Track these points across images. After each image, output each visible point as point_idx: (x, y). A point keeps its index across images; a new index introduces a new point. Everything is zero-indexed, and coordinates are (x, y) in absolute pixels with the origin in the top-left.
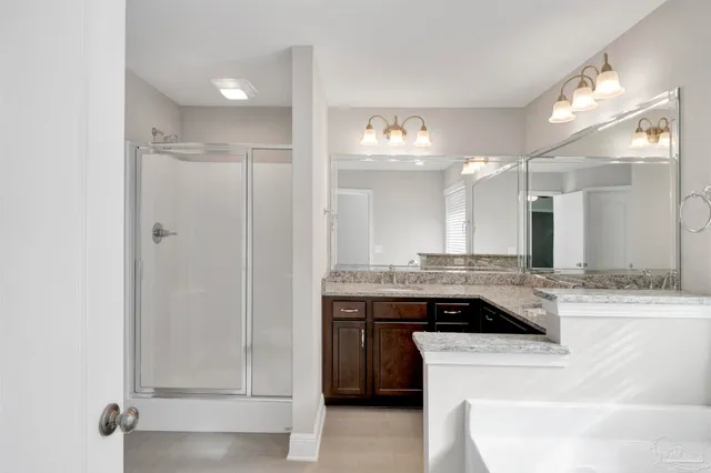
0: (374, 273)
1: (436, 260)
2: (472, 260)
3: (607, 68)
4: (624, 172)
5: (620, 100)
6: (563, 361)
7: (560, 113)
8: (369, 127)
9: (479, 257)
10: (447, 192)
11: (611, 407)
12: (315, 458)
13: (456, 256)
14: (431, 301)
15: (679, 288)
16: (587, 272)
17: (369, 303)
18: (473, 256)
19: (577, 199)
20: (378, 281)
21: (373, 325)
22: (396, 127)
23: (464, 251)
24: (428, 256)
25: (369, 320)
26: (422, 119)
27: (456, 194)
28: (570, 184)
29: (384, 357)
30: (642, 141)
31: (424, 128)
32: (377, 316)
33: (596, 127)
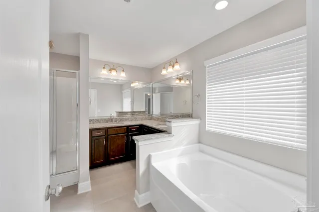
0: (105, 119)
1: (121, 113)
2: (133, 113)
3: (177, 62)
4: (170, 89)
5: (179, 71)
6: (173, 138)
7: (164, 72)
8: (104, 68)
9: (135, 112)
10: (123, 92)
11: (182, 148)
12: (90, 189)
13: (128, 112)
14: (128, 127)
15: (192, 117)
16: (161, 115)
17: (107, 130)
18: (133, 112)
19: (159, 95)
20: (107, 122)
21: (108, 137)
22: (114, 69)
23: (130, 110)
24: (119, 112)
25: (106, 136)
26: (123, 68)
27: (127, 92)
28: (157, 91)
29: (112, 148)
30: (178, 81)
31: (123, 71)
32: (109, 134)
33: (172, 77)
